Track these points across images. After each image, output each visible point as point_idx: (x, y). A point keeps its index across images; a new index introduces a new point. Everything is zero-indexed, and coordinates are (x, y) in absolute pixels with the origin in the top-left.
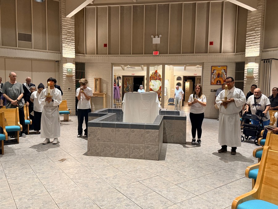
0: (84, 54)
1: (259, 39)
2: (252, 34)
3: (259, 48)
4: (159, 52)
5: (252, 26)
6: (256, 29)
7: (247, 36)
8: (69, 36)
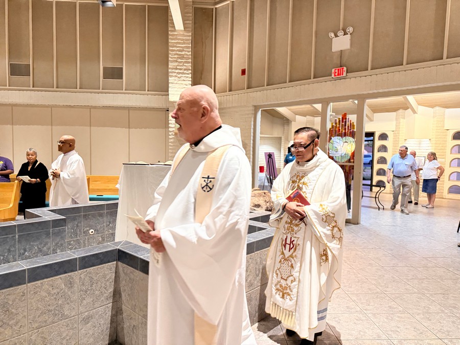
8: (181, 62)
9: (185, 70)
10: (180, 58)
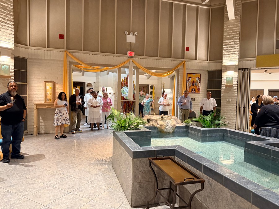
0: (27, 46)
1: (238, 48)
2: (230, 42)
3: (238, 57)
4: (134, 52)
5: (229, 35)
6: (234, 38)
7: (224, 44)
8: (4, 13)
9: (8, 20)
10: (3, 9)
